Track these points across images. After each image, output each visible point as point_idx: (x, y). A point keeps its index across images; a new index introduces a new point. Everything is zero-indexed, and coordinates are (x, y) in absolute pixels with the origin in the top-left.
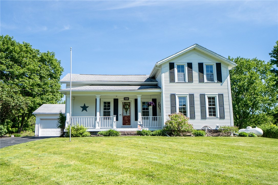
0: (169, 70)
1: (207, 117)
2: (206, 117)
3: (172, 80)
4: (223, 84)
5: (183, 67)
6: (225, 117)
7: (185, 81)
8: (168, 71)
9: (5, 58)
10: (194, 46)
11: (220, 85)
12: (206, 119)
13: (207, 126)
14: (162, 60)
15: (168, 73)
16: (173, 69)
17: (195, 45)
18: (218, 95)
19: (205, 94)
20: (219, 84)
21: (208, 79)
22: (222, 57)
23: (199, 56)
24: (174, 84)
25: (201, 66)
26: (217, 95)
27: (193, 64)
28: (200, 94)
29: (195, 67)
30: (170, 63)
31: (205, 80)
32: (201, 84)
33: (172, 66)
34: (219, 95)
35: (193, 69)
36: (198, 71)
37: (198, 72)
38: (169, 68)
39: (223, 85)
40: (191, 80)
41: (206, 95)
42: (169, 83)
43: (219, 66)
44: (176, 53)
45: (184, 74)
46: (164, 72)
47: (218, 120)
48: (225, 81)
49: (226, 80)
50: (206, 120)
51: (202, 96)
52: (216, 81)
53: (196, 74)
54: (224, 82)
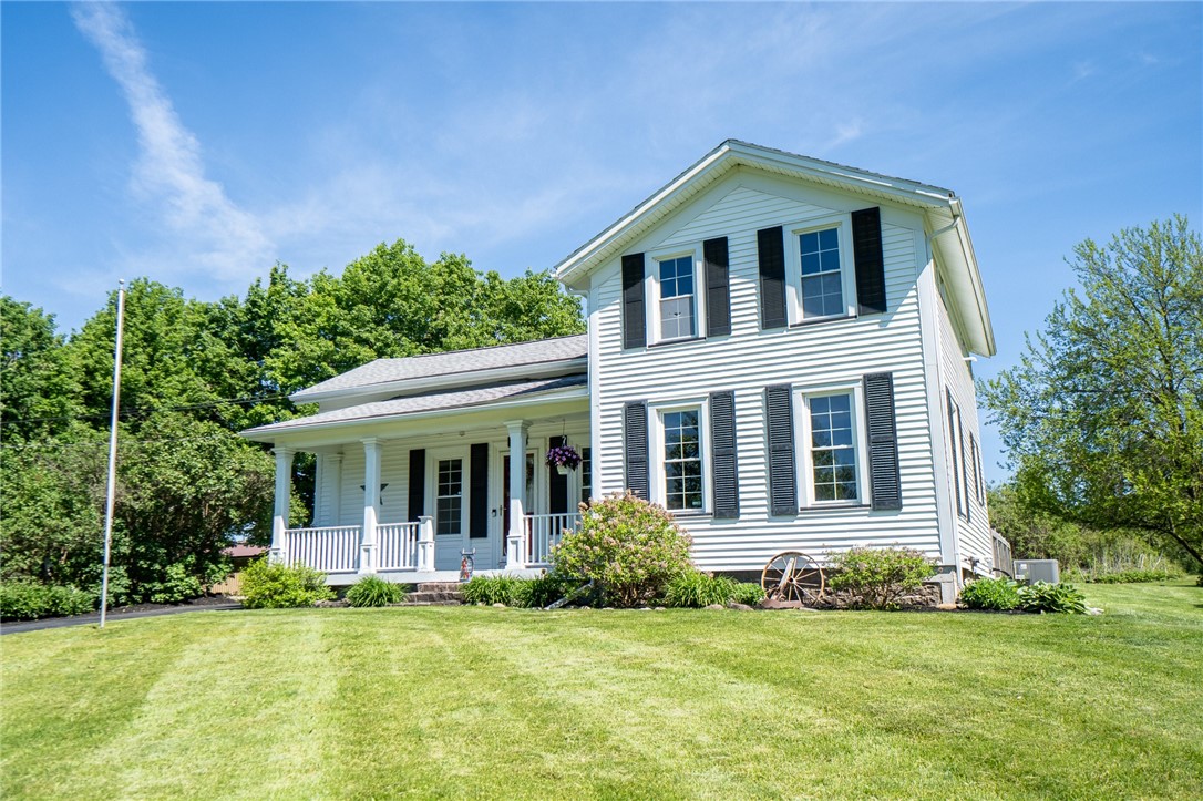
0: (621, 293)
1: (800, 505)
2: (795, 503)
3: (634, 335)
4: (895, 317)
5: (685, 264)
6: (904, 502)
7: (693, 333)
8: (616, 298)
9: (375, 322)
10: (719, 153)
11: (876, 327)
12: (797, 513)
13: (801, 554)
14: (576, 252)
15: (618, 307)
16: (637, 286)
17: (725, 148)
18: (860, 384)
19: (789, 385)
20: (872, 323)
21: (810, 307)
22: (866, 173)
23: (767, 196)
24: (645, 352)
25: (770, 242)
26: (857, 381)
27: (730, 244)
28: (767, 388)
29: (744, 255)
30: (623, 258)
31: (795, 312)
32: (776, 337)
33: (633, 269)
34: (868, 379)
35: (731, 269)
36: (757, 271)
37: (758, 277)
38: (621, 281)
39: (891, 325)
40: (720, 323)
41: (794, 391)
42: (621, 353)
43: (867, 224)
44: (637, 208)
45: (691, 298)
46: (601, 303)
47: (862, 517)
48: (906, 301)
49: (913, 293)
50: (797, 522)
51: (778, 400)
52: (852, 311)
53: (745, 291)
54: (901, 309)
